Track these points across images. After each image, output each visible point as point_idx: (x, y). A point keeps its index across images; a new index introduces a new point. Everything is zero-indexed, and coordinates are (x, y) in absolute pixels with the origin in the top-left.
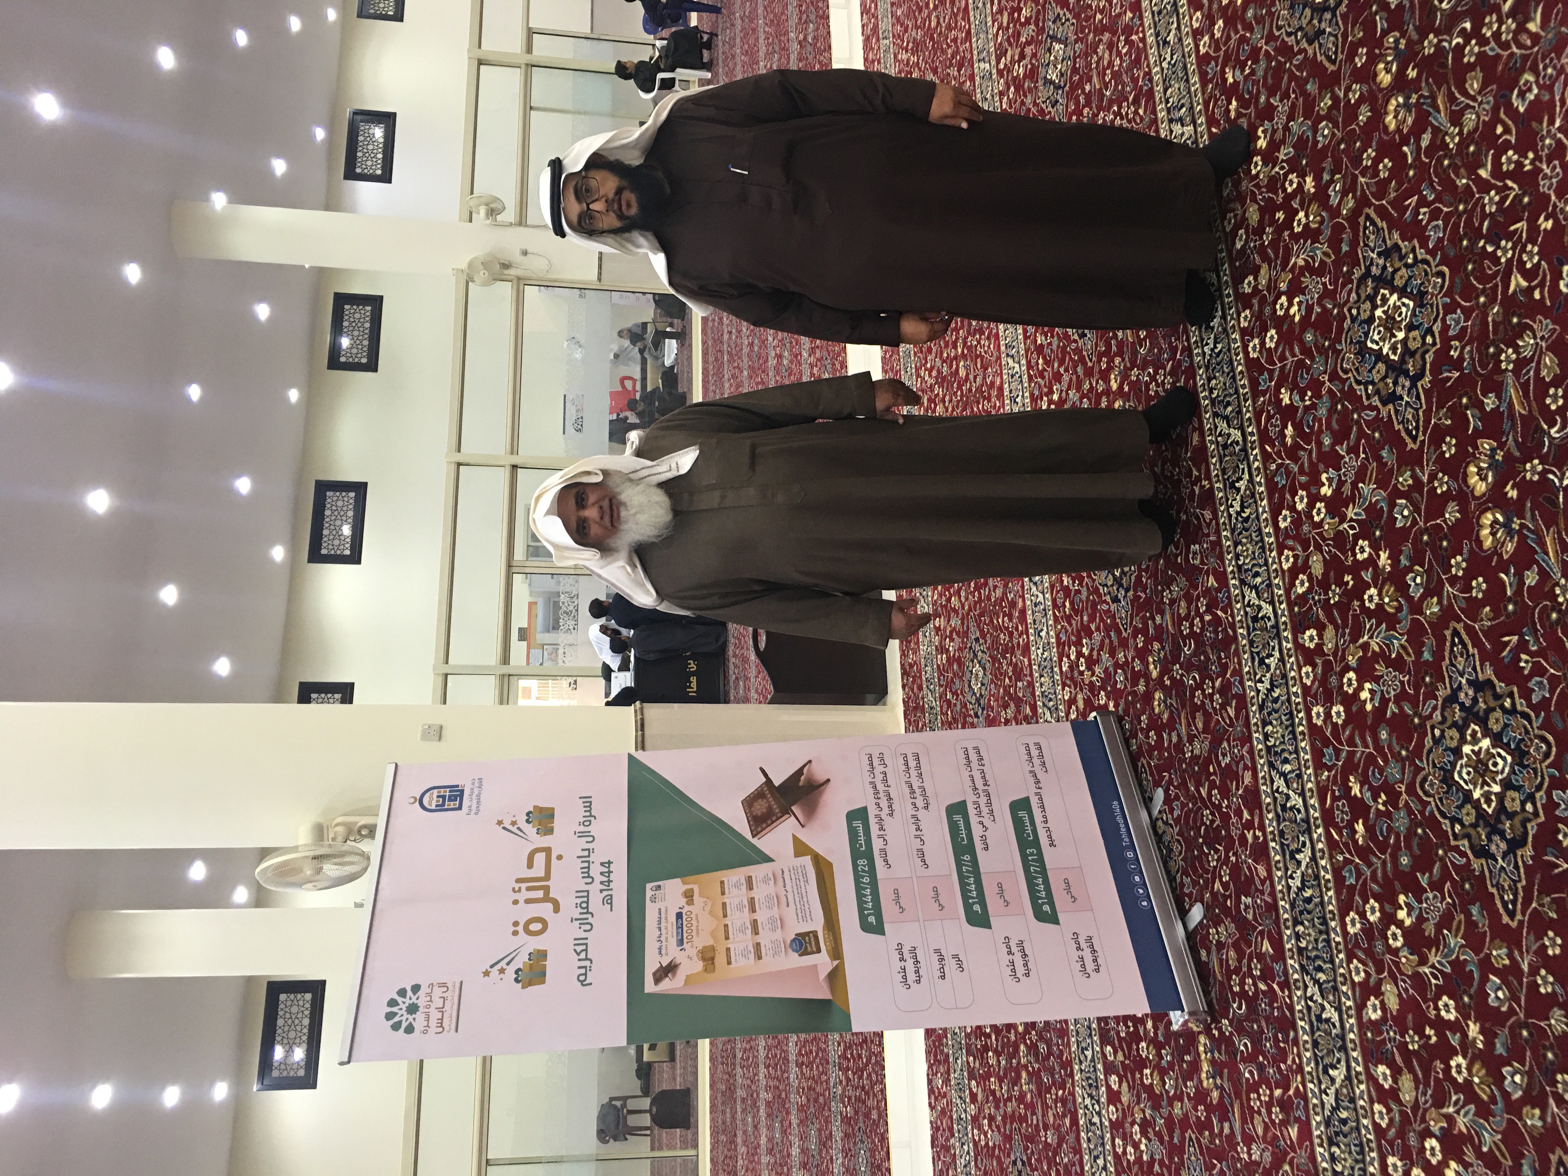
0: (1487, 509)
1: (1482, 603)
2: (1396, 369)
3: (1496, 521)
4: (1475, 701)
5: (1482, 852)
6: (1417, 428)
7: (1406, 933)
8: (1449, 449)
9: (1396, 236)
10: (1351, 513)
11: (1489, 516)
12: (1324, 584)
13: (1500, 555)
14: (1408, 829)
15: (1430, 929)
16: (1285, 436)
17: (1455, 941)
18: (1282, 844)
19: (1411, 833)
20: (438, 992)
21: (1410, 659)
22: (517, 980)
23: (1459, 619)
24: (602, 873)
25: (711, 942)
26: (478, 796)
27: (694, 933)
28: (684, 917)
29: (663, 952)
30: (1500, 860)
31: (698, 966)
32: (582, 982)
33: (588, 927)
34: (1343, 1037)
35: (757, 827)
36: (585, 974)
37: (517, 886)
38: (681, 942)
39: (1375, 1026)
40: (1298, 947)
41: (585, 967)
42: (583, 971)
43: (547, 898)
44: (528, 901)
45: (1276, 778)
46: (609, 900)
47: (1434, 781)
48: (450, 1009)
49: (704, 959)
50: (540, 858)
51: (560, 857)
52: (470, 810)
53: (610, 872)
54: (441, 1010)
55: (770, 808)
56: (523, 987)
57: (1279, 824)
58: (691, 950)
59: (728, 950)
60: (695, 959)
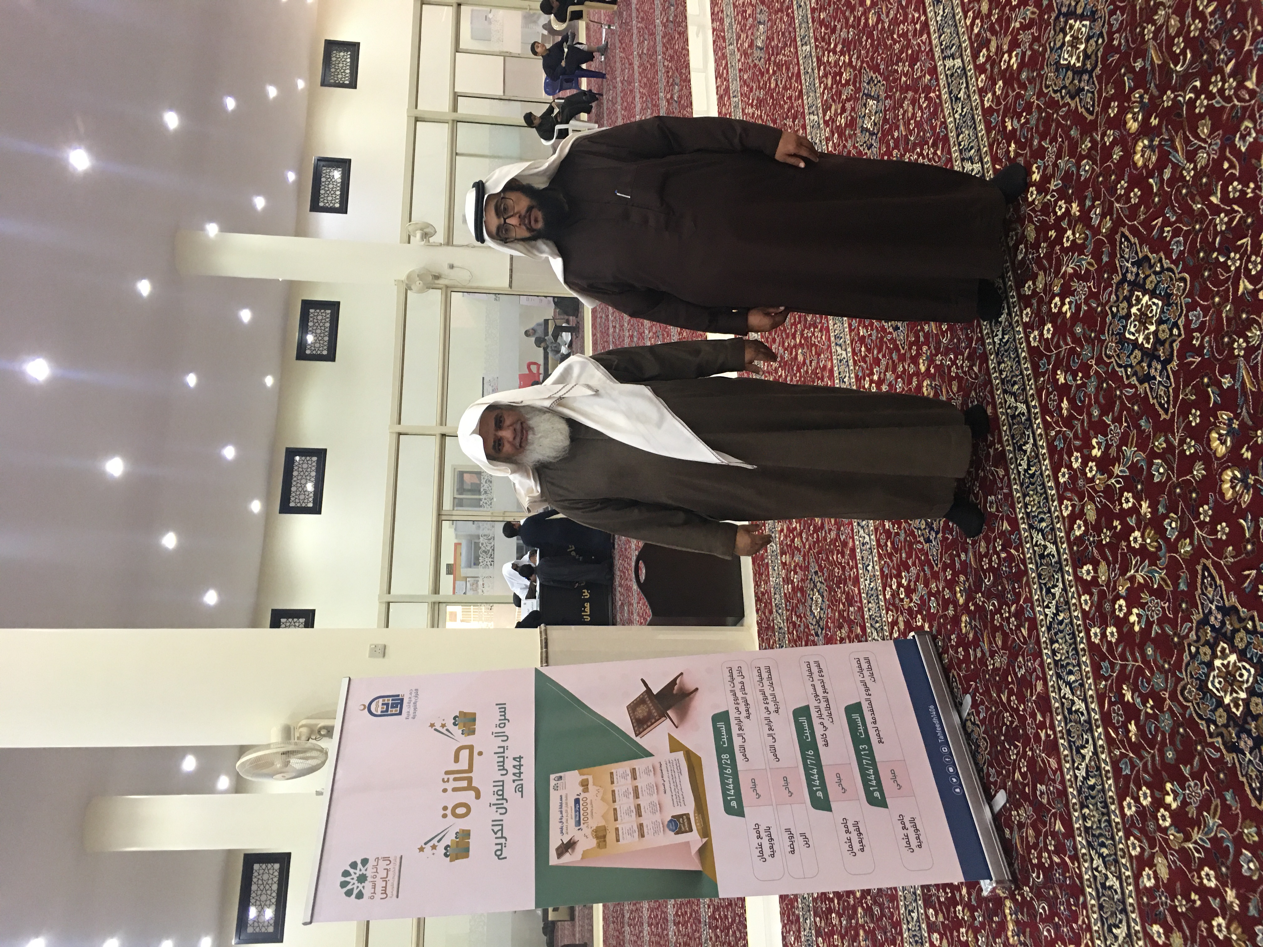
0: (1228, 468)
1: (1226, 543)
2: (1150, 355)
3: (1235, 477)
4: (1223, 623)
5: (1233, 748)
6: (1168, 402)
7: (1174, 815)
8: (1195, 419)
9: (1146, 249)
10: (1117, 470)
11: (1229, 473)
12: (1097, 528)
13: (1239, 505)
14: (1172, 729)
15: (1192, 811)
16: (1062, 409)
17: (1213, 822)
18: (1069, 742)
19: (1174, 732)
20: (382, 864)
21: (1169, 589)
22: (446, 855)
23: (1208, 557)
24: (514, 767)
25: (602, 823)
26: (415, 703)
27: (589, 816)
28: (581, 802)
29: (564, 831)
30: (1248, 755)
31: (592, 843)
32: (498, 856)
33: (503, 811)
34: (1123, 901)
35: (639, 728)
36: (501, 850)
37: (446, 777)
38: (578, 823)
39: (1150, 892)
40: (1085, 827)
41: (501, 844)
42: (499, 847)
43: (470, 787)
44: (455, 790)
45: (1063, 687)
46: (520, 789)
47: (1192, 690)
48: (392, 879)
49: (597, 837)
50: (465, 754)
51: (480, 754)
52: (408, 715)
53: (520, 766)
54: (385, 879)
55: (650, 712)
56: (451, 861)
57: (1066, 724)
58: (588, 828)
59: (617, 829)
60: (590, 837)
